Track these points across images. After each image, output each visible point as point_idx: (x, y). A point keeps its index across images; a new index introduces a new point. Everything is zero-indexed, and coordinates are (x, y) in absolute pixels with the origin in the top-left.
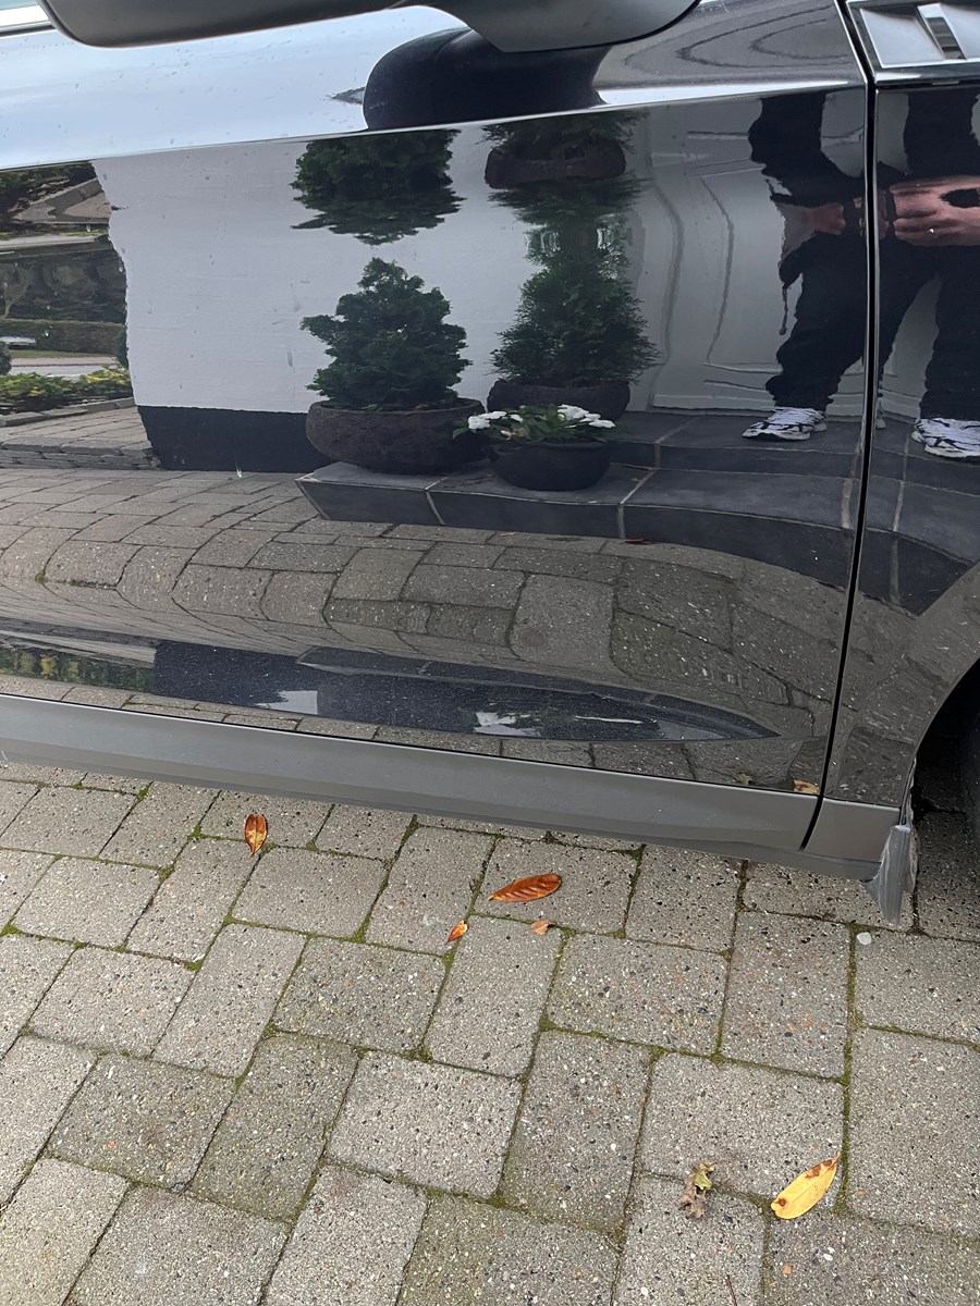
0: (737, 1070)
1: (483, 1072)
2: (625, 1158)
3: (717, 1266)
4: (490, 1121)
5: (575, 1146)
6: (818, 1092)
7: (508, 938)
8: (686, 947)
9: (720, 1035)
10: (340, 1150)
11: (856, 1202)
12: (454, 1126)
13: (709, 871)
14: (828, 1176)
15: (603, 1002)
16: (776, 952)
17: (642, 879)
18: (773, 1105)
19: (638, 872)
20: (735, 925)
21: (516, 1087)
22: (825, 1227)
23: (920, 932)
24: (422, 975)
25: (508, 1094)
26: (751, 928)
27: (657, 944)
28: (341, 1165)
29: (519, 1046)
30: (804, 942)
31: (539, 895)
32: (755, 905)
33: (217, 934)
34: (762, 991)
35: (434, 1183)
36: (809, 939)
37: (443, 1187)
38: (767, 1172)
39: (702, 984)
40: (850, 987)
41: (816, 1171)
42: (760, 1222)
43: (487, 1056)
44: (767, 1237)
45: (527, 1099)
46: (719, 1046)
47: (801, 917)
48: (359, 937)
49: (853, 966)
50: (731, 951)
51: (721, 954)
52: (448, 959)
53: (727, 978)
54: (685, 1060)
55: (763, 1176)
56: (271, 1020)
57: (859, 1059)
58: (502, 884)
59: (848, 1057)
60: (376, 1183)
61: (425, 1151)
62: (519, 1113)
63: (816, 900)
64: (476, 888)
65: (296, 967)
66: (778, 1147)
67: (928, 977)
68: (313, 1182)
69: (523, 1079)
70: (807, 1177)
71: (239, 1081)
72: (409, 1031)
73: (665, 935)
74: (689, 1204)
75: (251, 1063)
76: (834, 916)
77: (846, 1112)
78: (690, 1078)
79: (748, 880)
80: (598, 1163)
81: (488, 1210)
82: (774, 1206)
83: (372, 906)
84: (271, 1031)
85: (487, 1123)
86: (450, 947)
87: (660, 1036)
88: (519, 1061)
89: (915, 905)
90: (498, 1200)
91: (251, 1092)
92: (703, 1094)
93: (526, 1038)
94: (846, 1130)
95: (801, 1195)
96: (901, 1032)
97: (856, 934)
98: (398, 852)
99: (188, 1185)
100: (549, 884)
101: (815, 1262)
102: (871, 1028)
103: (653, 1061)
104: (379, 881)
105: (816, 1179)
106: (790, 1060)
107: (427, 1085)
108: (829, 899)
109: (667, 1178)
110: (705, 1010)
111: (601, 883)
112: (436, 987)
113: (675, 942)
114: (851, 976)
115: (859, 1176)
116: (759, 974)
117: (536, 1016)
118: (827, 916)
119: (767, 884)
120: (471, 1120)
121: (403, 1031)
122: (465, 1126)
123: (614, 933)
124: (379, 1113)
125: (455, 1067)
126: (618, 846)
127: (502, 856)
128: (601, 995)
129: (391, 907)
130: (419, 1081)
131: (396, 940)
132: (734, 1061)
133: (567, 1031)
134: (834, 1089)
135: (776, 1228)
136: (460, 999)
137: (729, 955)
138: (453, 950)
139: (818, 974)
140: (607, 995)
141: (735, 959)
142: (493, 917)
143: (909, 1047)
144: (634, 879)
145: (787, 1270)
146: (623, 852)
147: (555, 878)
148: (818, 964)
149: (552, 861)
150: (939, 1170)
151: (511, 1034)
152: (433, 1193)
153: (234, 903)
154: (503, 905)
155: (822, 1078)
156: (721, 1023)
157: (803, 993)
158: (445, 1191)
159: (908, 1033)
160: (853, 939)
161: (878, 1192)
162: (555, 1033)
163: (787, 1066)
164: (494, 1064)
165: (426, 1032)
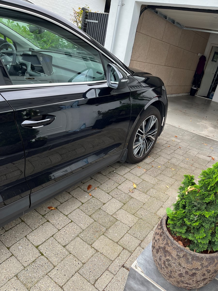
1: (110, 200)
2: (126, 194)
3: (138, 193)
5: (122, 197)
7: (95, 192)
8: (107, 181)
9: (118, 183)
10: (111, 214)
17: (96, 180)
18: (126, 184)
22: (138, 186)
23: (116, 169)
24: (94, 200)
26: (108, 176)
28: (113, 214)
29: (109, 196)
30: (112, 174)
31: (91, 187)
32: (105, 175)
33: (68, 218)
34: (115, 179)
38: (132, 187)
39: (112, 182)
48: (83, 203)
49: (117, 173)
51: (109, 179)
56: (89, 215)
58: (87, 189)
59: (125, 178)
60: (117, 212)
61: (116, 207)
62: (116, 199)
64: (84, 191)
65: (82, 211)
66: (130, 185)
67: (121, 171)
68: (114, 217)
69: (113, 197)
70: (134, 185)
71: (95, 221)
72: (100, 204)
73: (104, 181)
74: (132, 192)
75: (93, 219)
78: (121, 187)
79: (102, 174)
83: (79, 201)
85: (116, 202)
91: (98, 220)
94: (131, 181)
97: (114, 171)
98: (72, 196)
99: (107, 229)
102: (123, 175)
104: (75, 199)
107: (108, 205)
109: (129, 193)
110: (115, 183)
111: (94, 182)
117: (106, 193)
118: (110, 172)
123: (101, 184)
124: (109, 209)
125: (108, 202)
127: (82, 188)
128: (108, 188)
129: (81, 199)
131: (86, 200)
132: (121, 184)
134: (127, 180)
135: (137, 189)
136: (100, 198)
138: (93, 196)
143: (126, 175)
145: (140, 190)
146: (91, 179)
148: (115, 175)
149: (87, 184)
153: (64, 214)
154: (90, 190)
157: (117, 177)
158: (121, 207)
161: (137, 183)
162: (109, 193)
163: (124, 181)
165: (102, 202)
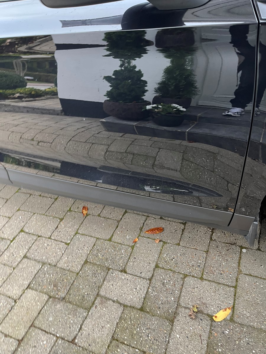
0: (207, 282)
1: (140, 277)
2: (175, 302)
3: (197, 331)
4: (141, 289)
5: (162, 298)
6: (228, 289)
7: (149, 243)
8: (196, 249)
9: (203, 273)
10: (102, 293)
11: (235, 319)
12: (132, 290)
13: (203, 229)
14: (229, 311)
15: (172, 262)
16: (220, 252)
17: (185, 230)
18: (216, 292)
19: (184, 228)
20: (209, 244)
21: (148, 282)
22: (227, 324)
23: (260, 250)
24: (126, 251)
25: (146, 283)
26: (214, 245)
27: (188, 248)
28: (102, 297)
29: (150, 271)
30: (228, 250)
31: (157, 233)
32: (215, 239)
33: (74, 236)
34: (215, 262)
35: (126, 304)
36: (229, 250)
37: (128, 305)
38: (212, 309)
39: (199, 259)
40: (239, 263)
41: (225, 310)
42: (210, 321)
43: (141, 273)
44: (211, 325)
45: (151, 285)
46: (202, 275)
47: (227, 243)
48: (110, 240)
49: (240, 258)
50: (208, 251)
51: (205, 252)
52: (133, 247)
53: (206, 258)
54: (193, 278)
55: (211, 310)
56: (86, 259)
57: (240, 282)
58: (148, 229)
59: (237, 281)
60: (111, 302)
61: (124, 295)
62: (149, 288)
63: (232, 239)
64: (141, 229)
65: (93, 246)
66: (216, 302)
67: (261, 262)
68: (95, 300)
69: (150, 280)
70: (223, 311)
71: (78, 274)
72: (121, 265)
73: (190, 245)
74: (191, 315)
75: (81, 269)
76: (236, 244)
77: (235, 295)
78: (194, 283)
79: (214, 233)
80: (168, 302)
81: (139, 312)
82: (214, 318)
83: (114, 232)
84: (86, 262)
85: (140, 290)
86: (133, 244)
87: (187, 271)
88: (150, 275)
89: (259, 243)
90: (142, 309)
91: (81, 277)
92: (197, 287)
93: (152, 269)
94: (235, 300)
95: (221, 316)
96: (252, 276)
97: (242, 249)
98: (121, 219)
99: (64, 298)
100: (161, 230)
101: (223, 333)
102: (244, 274)
103: (185, 278)
104: (116, 226)
105: (225, 312)
106: (221, 281)
107: (125, 279)
108: (235, 239)
109: (186, 308)
110: (199, 266)
111: (174, 231)
112: (129, 254)
113: (193, 248)
114: (240, 260)
115: (237, 312)
116: (215, 258)
117: (155, 264)
118: (235, 244)
119: (219, 234)
120: (136, 289)
121: (120, 265)
122: (134, 290)
123: (177, 244)
124: (112, 285)
125: (133, 275)
126: (180, 221)
127: (149, 222)
128: (172, 260)
129: (119, 233)
130: (123, 278)
131: (119, 241)
132: (206, 280)
133: (162, 268)
134: (232, 289)
135: (214, 323)
136: (135, 258)
137: (207, 252)
138: (134, 245)
139: (230, 259)
140: (174, 260)
141: (209, 253)
142: (145, 237)
143: (254, 280)
144: (183, 230)
145: (216, 334)
146: (181, 223)
147: (162, 228)
148: (231, 256)
149: (161, 224)
150: (259, 312)
151: (148, 268)
152: (125, 306)
153: (79, 228)
154: (148, 234)
155: (229, 286)
156: (203, 270)
157: (226, 263)
158: (128, 306)
159: (254, 276)
160: (241, 250)
161: (242, 317)
162: (159, 269)
163: (220, 282)
164: (143, 275)
165: (126, 265)
